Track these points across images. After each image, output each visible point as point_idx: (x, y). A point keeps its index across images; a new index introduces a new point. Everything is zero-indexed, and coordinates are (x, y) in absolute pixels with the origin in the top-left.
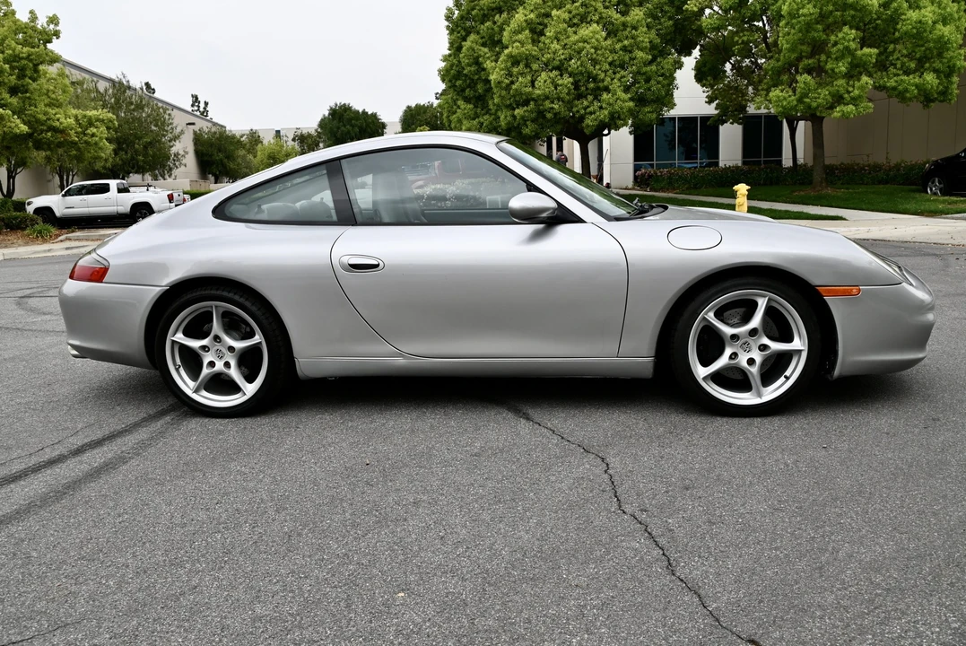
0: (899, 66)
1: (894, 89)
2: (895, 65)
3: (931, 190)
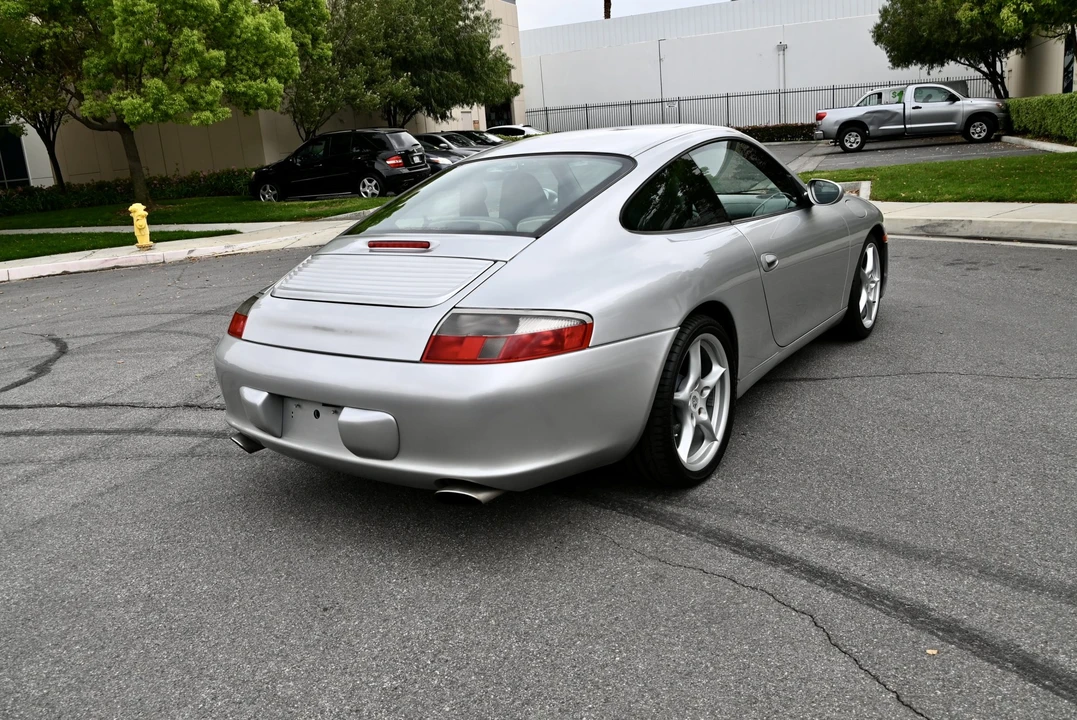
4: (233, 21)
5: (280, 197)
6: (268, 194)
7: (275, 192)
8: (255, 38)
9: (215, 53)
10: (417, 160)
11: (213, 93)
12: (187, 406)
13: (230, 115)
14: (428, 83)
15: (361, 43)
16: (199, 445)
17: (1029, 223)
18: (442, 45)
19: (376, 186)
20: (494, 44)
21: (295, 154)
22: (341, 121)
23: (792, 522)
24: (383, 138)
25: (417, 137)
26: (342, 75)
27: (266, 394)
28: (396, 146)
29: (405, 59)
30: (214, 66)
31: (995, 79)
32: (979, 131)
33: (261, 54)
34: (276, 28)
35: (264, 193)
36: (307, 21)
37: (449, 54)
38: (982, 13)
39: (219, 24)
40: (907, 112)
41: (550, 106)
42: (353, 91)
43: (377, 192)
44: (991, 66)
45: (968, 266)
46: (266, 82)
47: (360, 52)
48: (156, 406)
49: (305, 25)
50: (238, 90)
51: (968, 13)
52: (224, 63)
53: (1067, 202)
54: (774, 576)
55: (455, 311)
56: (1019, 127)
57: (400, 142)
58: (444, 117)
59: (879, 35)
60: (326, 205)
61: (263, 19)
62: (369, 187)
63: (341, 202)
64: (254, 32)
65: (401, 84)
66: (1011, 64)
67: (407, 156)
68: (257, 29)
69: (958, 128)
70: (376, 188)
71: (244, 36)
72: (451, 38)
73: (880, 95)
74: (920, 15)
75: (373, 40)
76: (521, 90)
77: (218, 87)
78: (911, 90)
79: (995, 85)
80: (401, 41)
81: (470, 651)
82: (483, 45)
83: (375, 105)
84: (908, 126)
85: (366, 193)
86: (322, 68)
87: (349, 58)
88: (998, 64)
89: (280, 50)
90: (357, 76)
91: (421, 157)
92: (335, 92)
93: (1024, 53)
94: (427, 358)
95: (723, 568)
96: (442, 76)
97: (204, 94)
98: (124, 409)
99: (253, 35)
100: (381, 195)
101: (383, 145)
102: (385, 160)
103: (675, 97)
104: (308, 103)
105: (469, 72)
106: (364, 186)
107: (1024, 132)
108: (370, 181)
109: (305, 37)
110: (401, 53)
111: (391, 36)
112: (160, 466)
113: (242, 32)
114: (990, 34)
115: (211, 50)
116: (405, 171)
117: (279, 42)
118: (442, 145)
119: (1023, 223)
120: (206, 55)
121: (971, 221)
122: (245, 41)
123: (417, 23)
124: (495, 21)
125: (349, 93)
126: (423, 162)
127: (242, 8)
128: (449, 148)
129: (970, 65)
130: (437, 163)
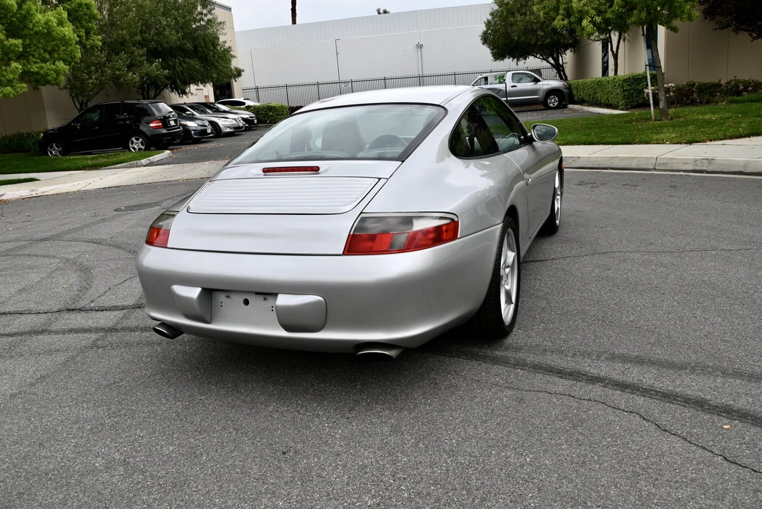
0: (37, 55)
1: (37, 73)
2: (33, 56)
3: (51, 153)
4: (27, 16)
5: (64, 153)
6: (54, 151)
7: (60, 149)
8: (45, 30)
9: (13, 41)
10: (172, 123)
11: (13, 72)
12: (69, 310)
13: (26, 90)
14: (174, 67)
15: (123, 36)
16: (98, 339)
17: (617, 157)
18: (183, 39)
19: (142, 143)
20: (222, 39)
21: (76, 120)
22: (107, 95)
23: (586, 354)
24: (145, 107)
25: (171, 106)
26: (109, 60)
27: (200, 289)
28: (156, 113)
29: (156, 49)
30: (13, 52)
31: (559, 68)
32: (553, 101)
33: (48, 43)
34: (61, 23)
35: (51, 150)
36: (82, 19)
37: (189, 46)
38: (570, 22)
39: (14, 19)
40: (508, 89)
41: (259, 85)
42: (118, 72)
43: (143, 147)
44: (556, 60)
45: (591, 185)
46: (54, 64)
47: (122, 44)
48: (41, 312)
49: (80, 22)
50: (32, 70)
51: (561, 22)
52: (21, 50)
53: (633, 144)
54: (597, 391)
55: (362, 215)
56: (579, 99)
57: (159, 110)
58: (184, 93)
59: (485, 39)
60: (104, 157)
61: (51, 16)
62: (136, 144)
63: (115, 156)
64: (44, 26)
65: (155, 68)
66: (567, 58)
67: (165, 121)
68: (46, 23)
69: (540, 100)
70: (142, 144)
71: (36, 29)
72: (191, 35)
73: (486, 79)
74: (512, 25)
75: (132, 35)
76: (243, 73)
77: (17, 68)
78: (509, 75)
79: (559, 72)
80: (153, 36)
81: (417, 469)
82: (214, 40)
83: (135, 83)
84: (509, 99)
85: (134, 148)
86: (93, 55)
87: (114, 48)
88: (560, 58)
89: (65, 41)
90: (121, 61)
91: (176, 121)
92: (103, 73)
93: (575, 51)
94: (348, 251)
95: (561, 389)
96: (184, 62)
97: (5, 73)
98: (14, 316)
99: (43, 28)
100: (145, 149)
101: (145, 113)
102: (149, 124)
103: (349, 79)
104: (82, 81)
105: (204, 59)
106: (132, 143)
107: (582, 102)
108: (137, 139)
109: (80, 31)
110: (153, 45)
111: (145, 32)
112: (73, 358)
113: (34, 26)
114: (555, 38)
115: (10, 39)
116: (164, 131)
117: (64, 34)
118: (187, 113)
119: (612, 157)
120: (6, 42)
121: (579, 157)
122: (37, 33)
123: (165, 23)
124: (221, 23)
125: (115, 74)
126: (177, 125)
127: (34, 7)
128: (193, 115)
129: (544, 59)
130: (186, 126)
